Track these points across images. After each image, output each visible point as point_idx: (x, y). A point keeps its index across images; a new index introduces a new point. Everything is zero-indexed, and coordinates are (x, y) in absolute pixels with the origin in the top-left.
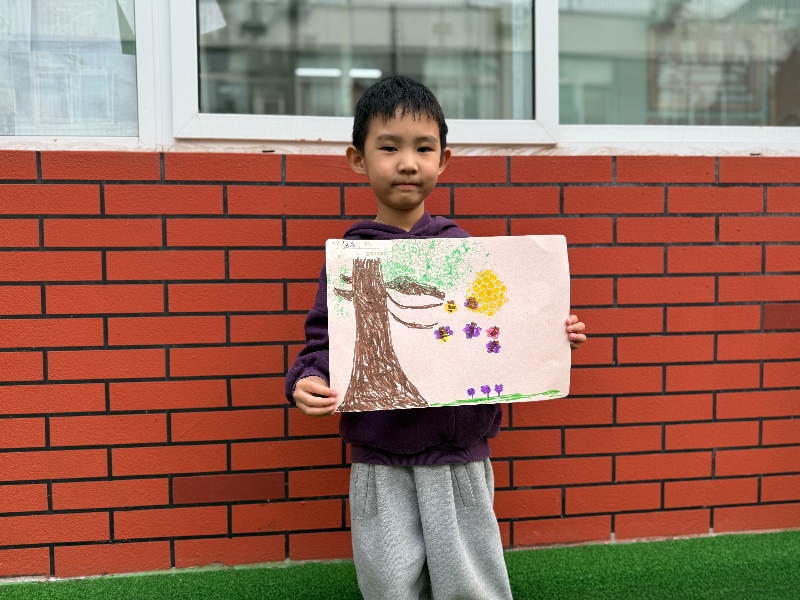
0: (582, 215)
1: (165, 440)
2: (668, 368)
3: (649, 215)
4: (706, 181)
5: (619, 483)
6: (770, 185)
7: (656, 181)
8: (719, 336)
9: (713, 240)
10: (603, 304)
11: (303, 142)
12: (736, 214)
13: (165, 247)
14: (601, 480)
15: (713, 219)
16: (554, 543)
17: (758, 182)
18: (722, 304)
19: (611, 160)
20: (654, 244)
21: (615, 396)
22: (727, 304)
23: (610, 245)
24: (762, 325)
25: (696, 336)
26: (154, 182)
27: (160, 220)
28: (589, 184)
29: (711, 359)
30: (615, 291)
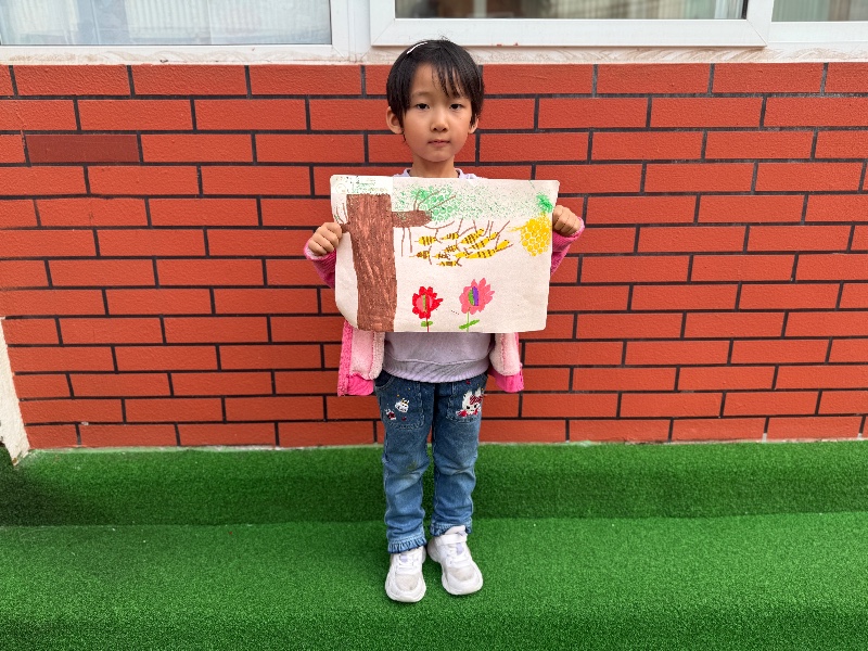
0: (782, 129)
2: (846, 285)
3: (854, 128)
10: (790, 221)
11: (500, 47)
13: (367, 163)
14: (763, 387)
19: (822, 68)
20: (853, 160)
21: (788, 311)
23: (806, 160)
27: (362, 136)
28: (795, 94)
30: (805, 208)
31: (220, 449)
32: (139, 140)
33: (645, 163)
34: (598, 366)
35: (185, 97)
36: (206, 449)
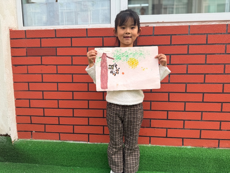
11: (158, 23)
31: (72, 142)
32: (56, 49)
33: (206, 54)
34: (193, 120)
35: (69, 37)
36: (67, 142)
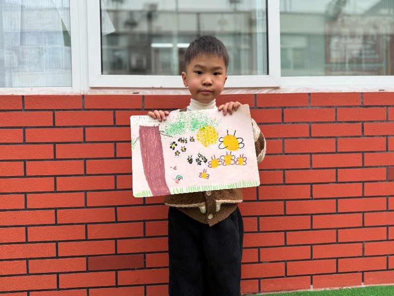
0: (293, 123)
1: (84, 238)
2: (339, 200)
3: (328, 122)
4: (357, 105)
5: (314, 259)
6: (390, 106)
7: (331, 105)
8: (365, 183)
9: (361, 135)
10: (305, 167)
11: (153, 88)
12: (372, 121)
13: (85, 142)
14: (305, 258)
15: (361, 124)
16: (281, 290)
17: (383, 105)
18: (366, 167)
19: (308, 95)
20: (330, 137)
21: (312, 215)
22: (369, 167)
23: (308, 138)
24: (387, 177)
25: (353, 184)
26: (80, 110)
27: (82, 128)
28: (297, 107)
29: (361, 195)
30: (311, 161)
